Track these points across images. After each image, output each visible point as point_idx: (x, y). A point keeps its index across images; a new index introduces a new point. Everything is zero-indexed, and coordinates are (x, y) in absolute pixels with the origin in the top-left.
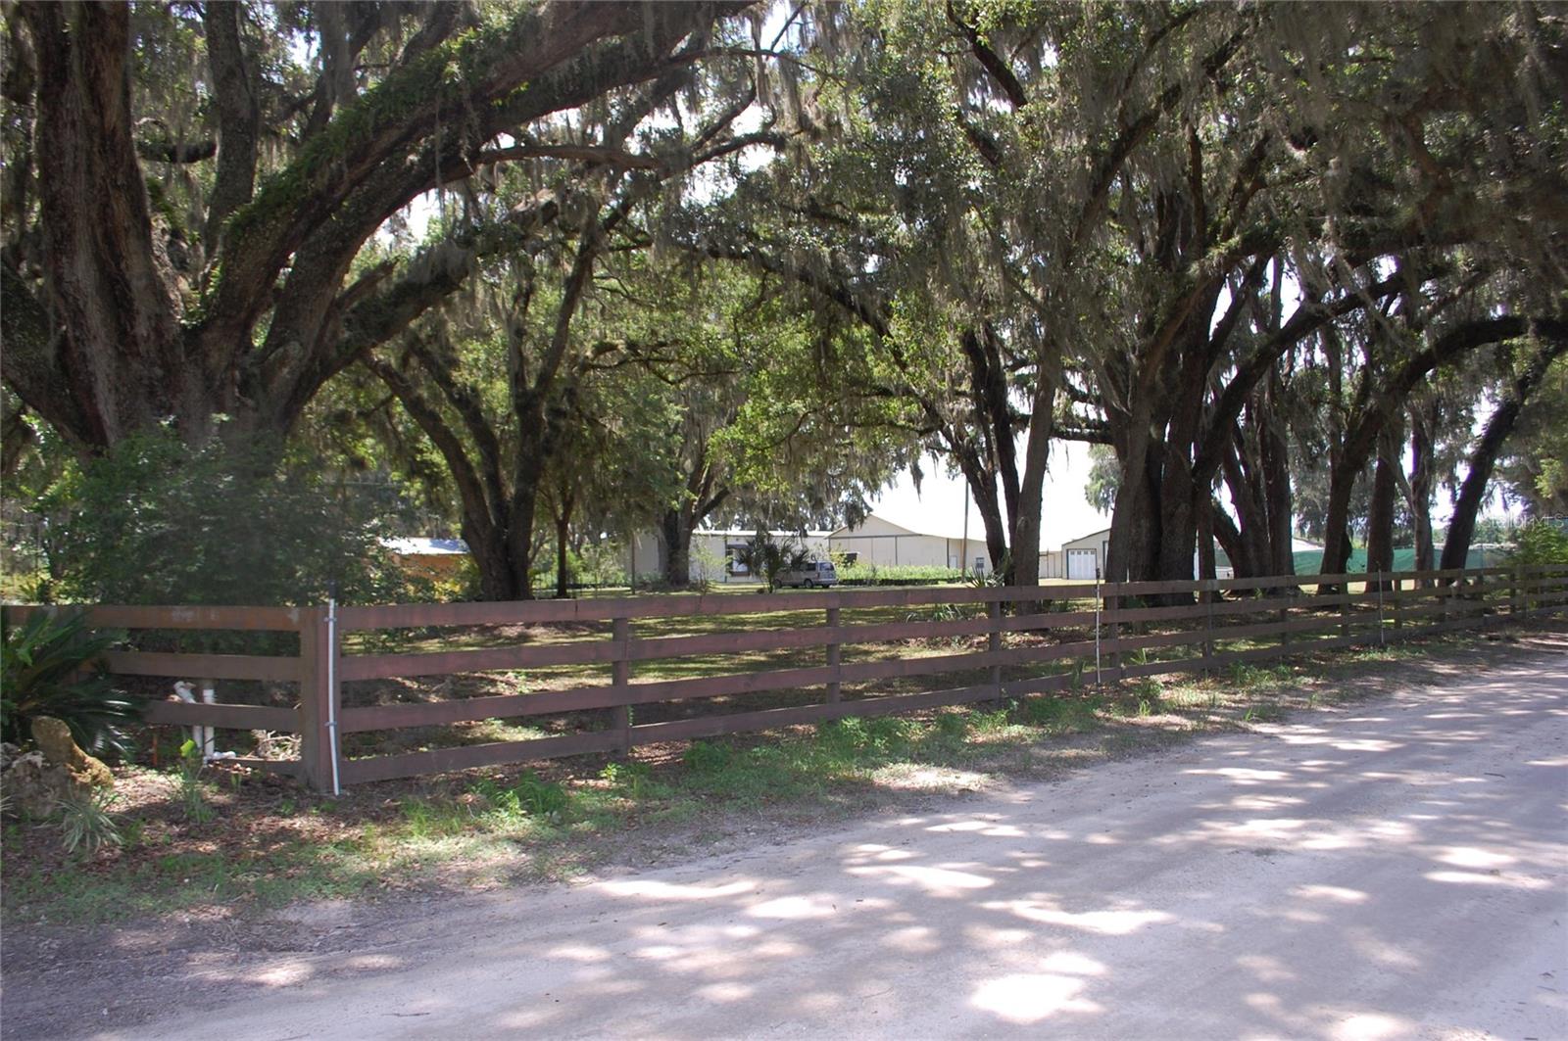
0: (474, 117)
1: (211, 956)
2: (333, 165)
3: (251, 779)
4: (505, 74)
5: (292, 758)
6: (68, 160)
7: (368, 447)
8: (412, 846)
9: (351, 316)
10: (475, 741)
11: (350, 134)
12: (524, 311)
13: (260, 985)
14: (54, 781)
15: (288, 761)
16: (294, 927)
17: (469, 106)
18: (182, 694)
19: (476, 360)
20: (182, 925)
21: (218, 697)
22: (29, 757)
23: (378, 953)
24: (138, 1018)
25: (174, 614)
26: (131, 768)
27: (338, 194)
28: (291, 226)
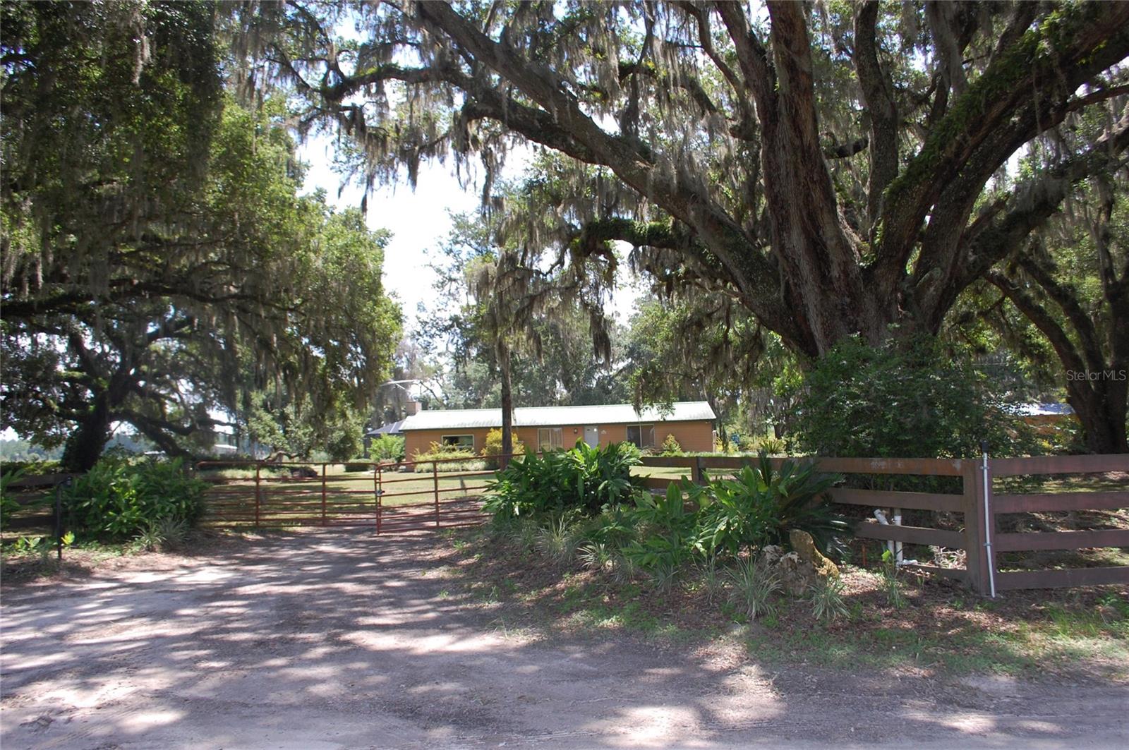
0: (1063, 78)
1: (917, 702)
2: (957, 138)
3: (930, 581)
4: (1086, 39)
5: (958, 567)
6: (783, 171)
7: (988, 337)
8: (1058, 642)
9: (975, 243)
10: (1098, 563)
11: (969, 113)
12: (1108, 218)
13: (955, 729)
14: (805, 572)
15: (956, 569)
16: (975, 692)
17: (1059, 72)
18: (880, 516)
19: (1070, 262)
20: (895, 678)
21: (904, 522)
22: (789, 555)
23: (1040, 720)
24: (875, 738)
25: (873, 463)
26: (849, 566)
27: (962, 158)
28: (930, 187)
